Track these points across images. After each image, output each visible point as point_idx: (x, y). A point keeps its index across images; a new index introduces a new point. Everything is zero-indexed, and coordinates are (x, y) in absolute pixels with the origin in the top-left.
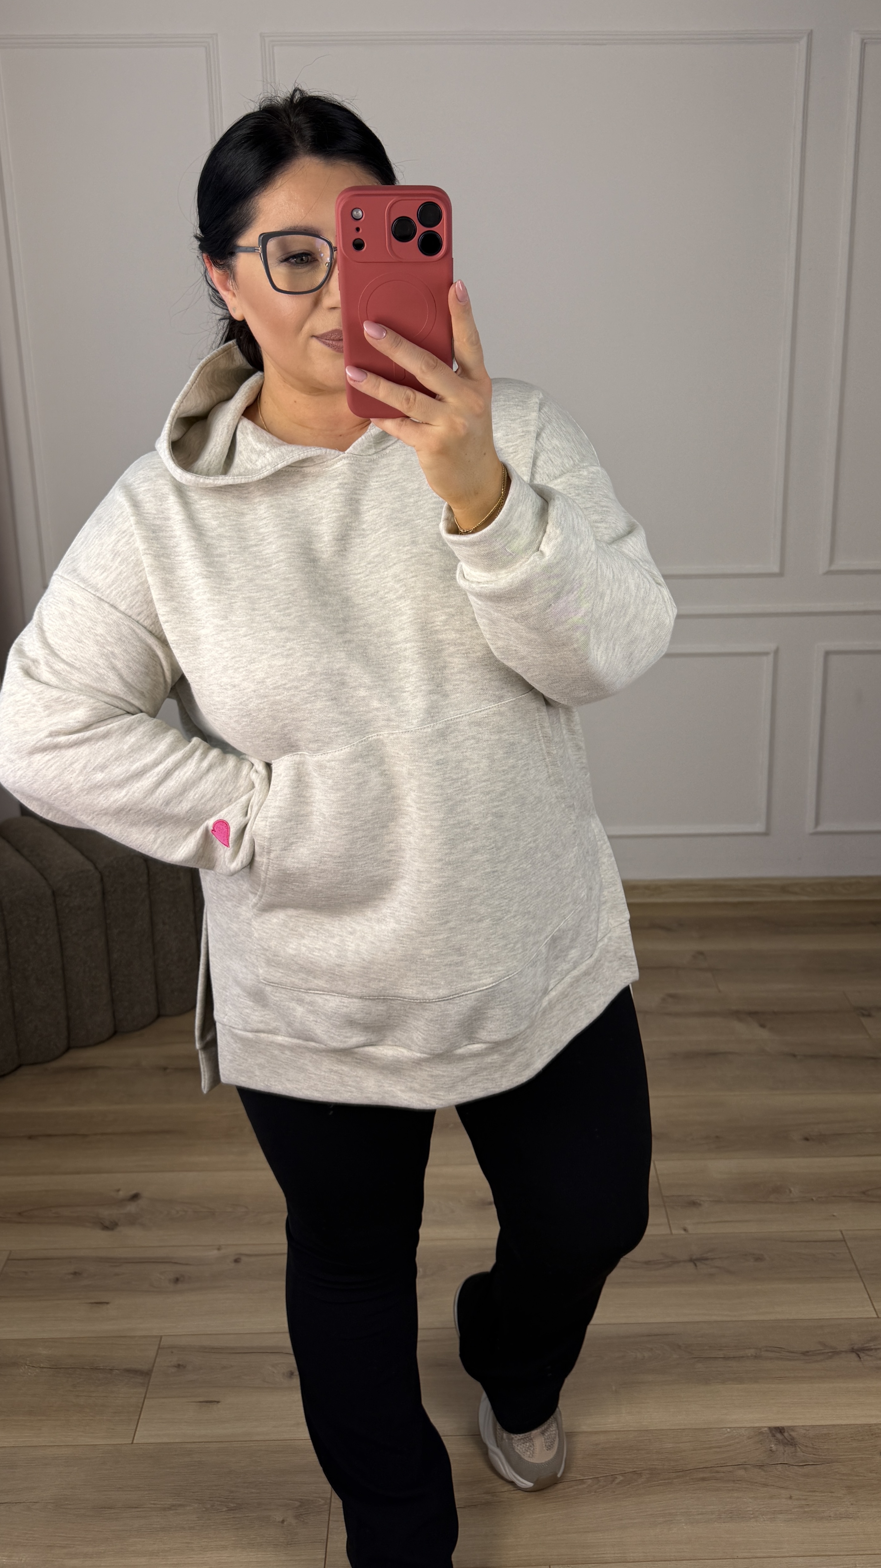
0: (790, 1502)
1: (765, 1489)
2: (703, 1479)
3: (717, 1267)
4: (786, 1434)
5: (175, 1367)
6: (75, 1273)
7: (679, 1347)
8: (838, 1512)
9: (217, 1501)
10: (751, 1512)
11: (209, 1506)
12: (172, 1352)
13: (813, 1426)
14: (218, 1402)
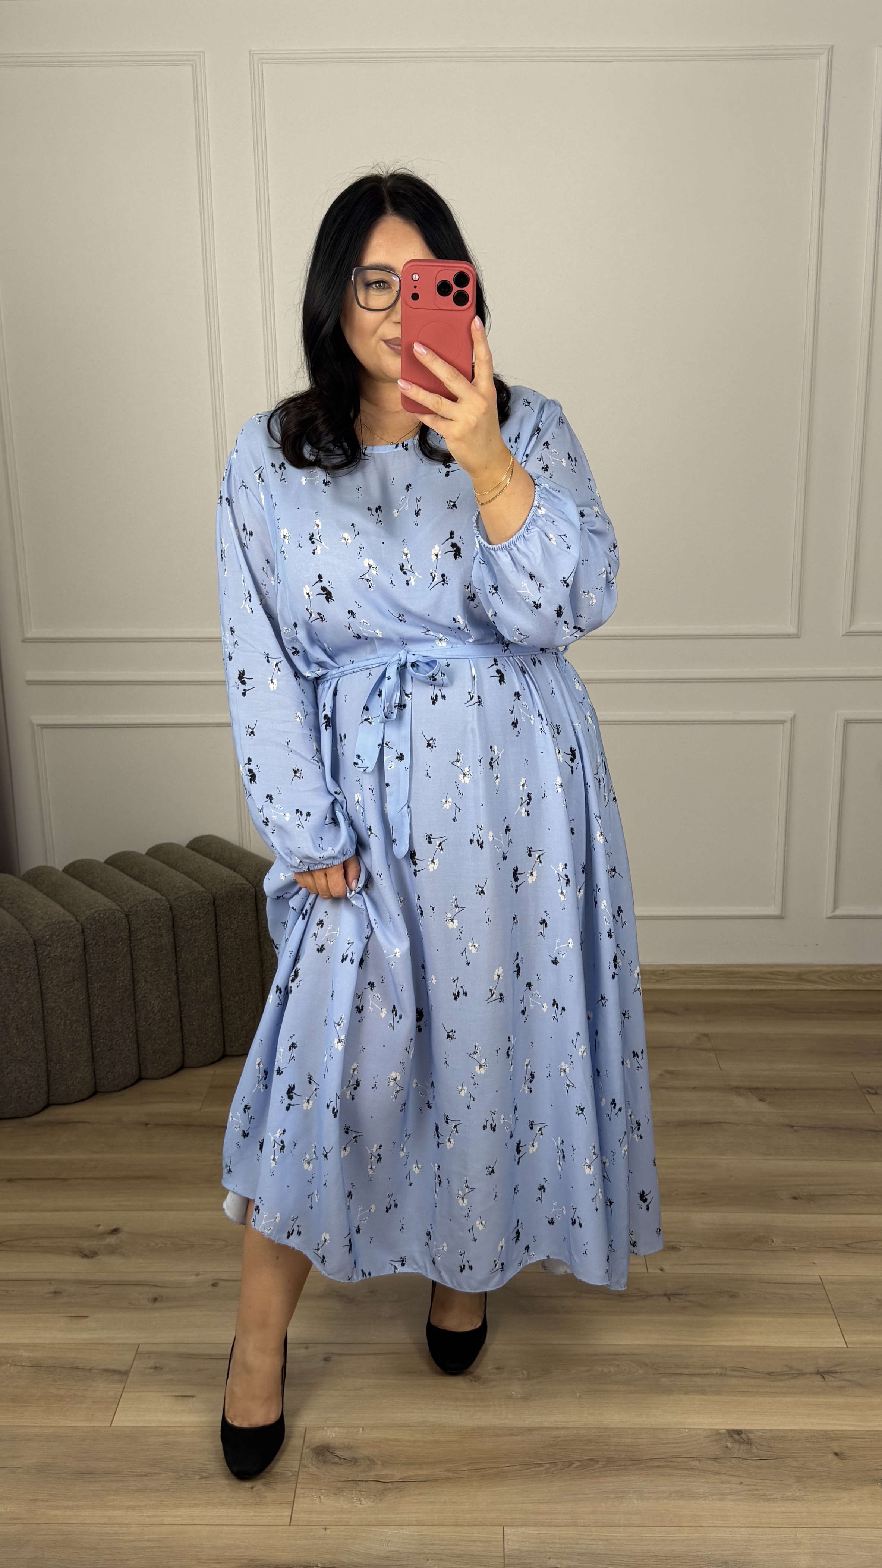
0: (740, 1487)
1: (717, 1476)
2: (658, 1467)
3: (689, 1301)
4: (743, 1436)
5: (152, 1368)
6: (55, 1292)
7: (646, 1364)
8: (785, 1496)
9: (190, 1471)
10: (701, 1493)
11: (182, 1474)
12: (149, 1357)
13: (770, 1430)
14: (193, 1397)
